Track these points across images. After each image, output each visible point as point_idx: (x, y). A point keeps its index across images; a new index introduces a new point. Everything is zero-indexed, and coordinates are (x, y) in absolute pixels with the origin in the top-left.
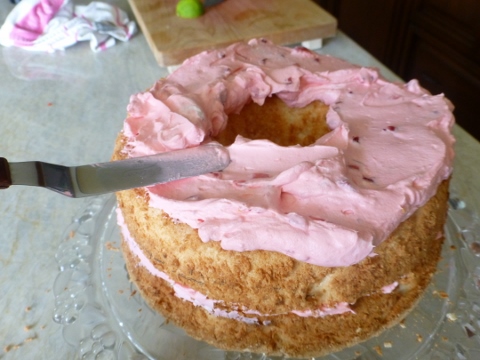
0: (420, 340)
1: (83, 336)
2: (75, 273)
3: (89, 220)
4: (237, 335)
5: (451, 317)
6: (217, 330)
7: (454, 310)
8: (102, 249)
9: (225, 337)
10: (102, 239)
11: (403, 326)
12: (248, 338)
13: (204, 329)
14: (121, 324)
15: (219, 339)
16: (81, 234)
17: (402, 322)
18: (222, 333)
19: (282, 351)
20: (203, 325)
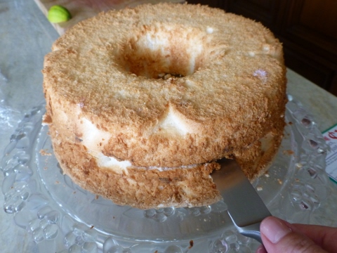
0: (281, 183)
1: (30, 218)
2: (18, 175)
3: (25, 138)
4: (153, 194)
5: (298, 165)
6: (138, 192)
7: (299, 160)
8: (37, 156)
9: (144, 198)
10: (36, 149)
11: (267, 176)
12: (161, 194)
13: (127, 194)
14: (61, 205)
15: (139, 200)
16: (18, 148)
17: (267, 173)
18: (142, 194)
19: (186, 202)
20: (126, 191)
